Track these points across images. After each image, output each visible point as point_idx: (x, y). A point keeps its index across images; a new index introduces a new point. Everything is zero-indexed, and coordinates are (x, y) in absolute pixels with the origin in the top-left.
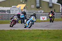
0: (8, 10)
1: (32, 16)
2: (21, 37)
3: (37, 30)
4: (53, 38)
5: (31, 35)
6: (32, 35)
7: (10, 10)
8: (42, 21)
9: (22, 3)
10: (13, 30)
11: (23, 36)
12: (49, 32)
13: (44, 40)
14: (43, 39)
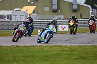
0: (8, 16)
1: (50, 24)
2: (28, 57)
3: (53, 46)
4: (78, 59)
5: (44, 55)
6: (46, 54)
7: (11, 15)
8: (61, 33)
9: (29, 4)
10: (16, 46)
11: (32, 56)
12: (72, 49)
13: (65, 61)
14: (63, 61)
